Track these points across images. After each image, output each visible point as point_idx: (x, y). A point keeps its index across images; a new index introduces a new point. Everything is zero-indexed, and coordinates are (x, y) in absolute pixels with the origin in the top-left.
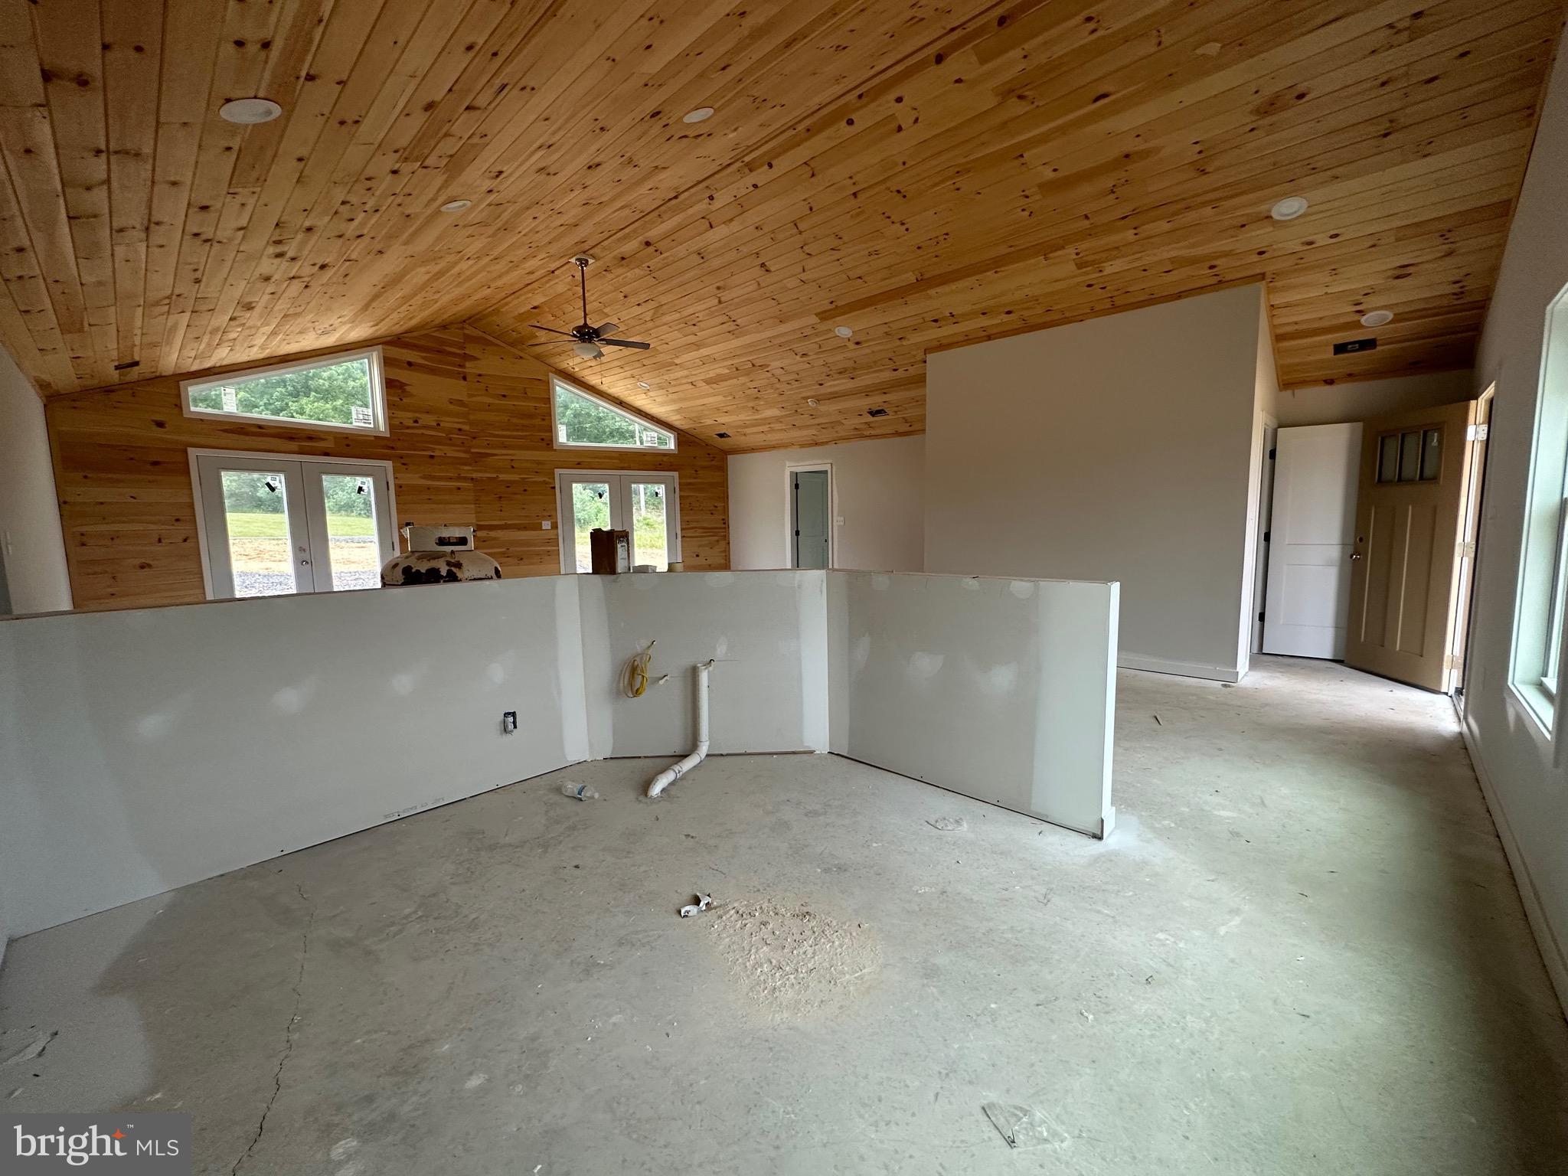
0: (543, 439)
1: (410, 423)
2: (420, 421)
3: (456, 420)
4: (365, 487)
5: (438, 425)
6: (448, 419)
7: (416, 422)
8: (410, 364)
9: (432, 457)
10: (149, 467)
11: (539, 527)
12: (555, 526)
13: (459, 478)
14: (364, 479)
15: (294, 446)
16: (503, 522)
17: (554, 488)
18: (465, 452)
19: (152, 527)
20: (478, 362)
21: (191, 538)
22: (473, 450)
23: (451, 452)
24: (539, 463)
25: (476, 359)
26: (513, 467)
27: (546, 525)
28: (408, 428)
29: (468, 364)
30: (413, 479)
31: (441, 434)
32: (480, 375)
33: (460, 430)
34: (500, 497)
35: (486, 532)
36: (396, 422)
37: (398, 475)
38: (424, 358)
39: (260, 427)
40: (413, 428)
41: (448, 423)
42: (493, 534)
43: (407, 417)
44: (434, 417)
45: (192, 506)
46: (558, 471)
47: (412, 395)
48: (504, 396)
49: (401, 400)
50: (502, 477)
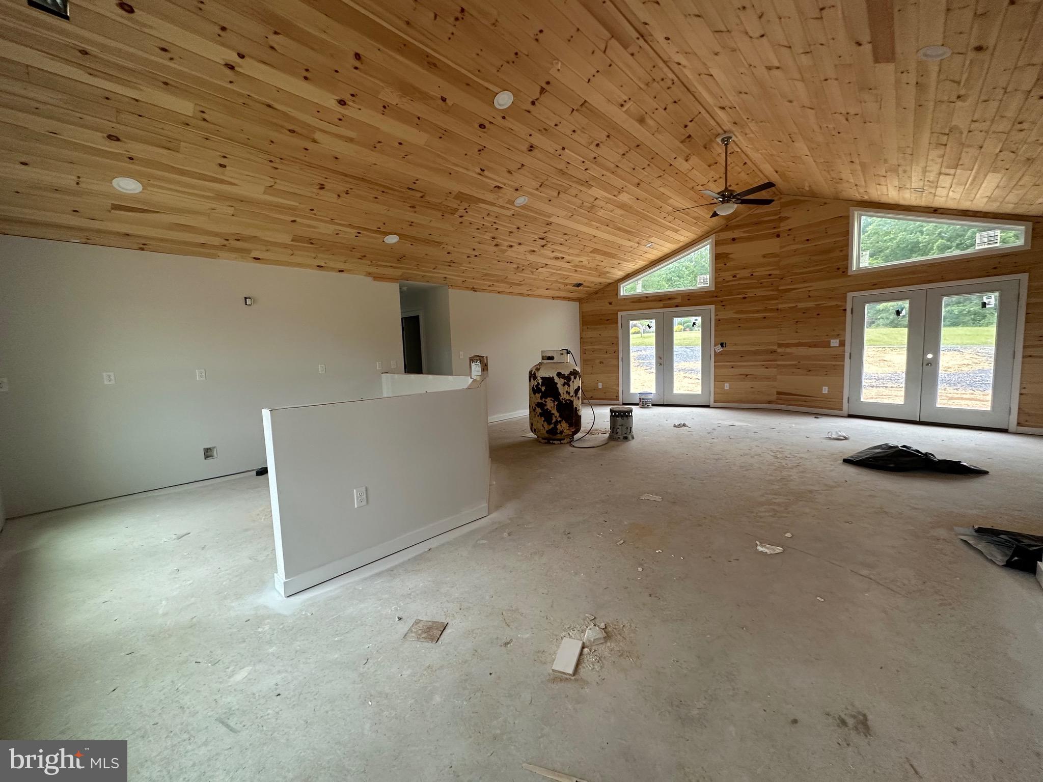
0: (838, 269)
1: (731, 278)
2: (738, 276)
3: (769, 268)
4: (696, 322)
5: (752, 275)
6: (758, 270)
7: (735, 276)
8: (734, 239)
9: (745, 298)
10: (606, 322)
11: (827, 345)
12: (842, 344)
13: (766, 310)
14: (697, 318)
15: (661, 304)
16: (797, 341)
17: (845, 310)
18: (772, 290)
19: (605, 347)
20: (789, 221)
21: (616, 352)
22: (781, 288)
23: (760, 292)
24: (832, 290)
25: (788, 218)
26: (809, 296)
27: (835, 343)
28: (728, 282)
29: (782, 224)
30: (729, 314)
31: (754, 281)
32: (790, 230)
33: (770, 275)
34: (797, 322)
35: (784, 348)
36: (720, 280)
37: (718, 313)
38: (744, 232)
39: (647, 297)
40: (732, 281)
41: (760, 272)
42: (788, 350)
43: (727, 275)
44: (749, 271)
45: (618, 338)
46: (850, 295)
47: (733, 259)
48: (808, 240)
49: (725, 265)
50: (801, 305)
